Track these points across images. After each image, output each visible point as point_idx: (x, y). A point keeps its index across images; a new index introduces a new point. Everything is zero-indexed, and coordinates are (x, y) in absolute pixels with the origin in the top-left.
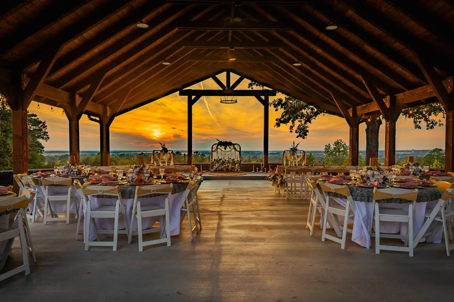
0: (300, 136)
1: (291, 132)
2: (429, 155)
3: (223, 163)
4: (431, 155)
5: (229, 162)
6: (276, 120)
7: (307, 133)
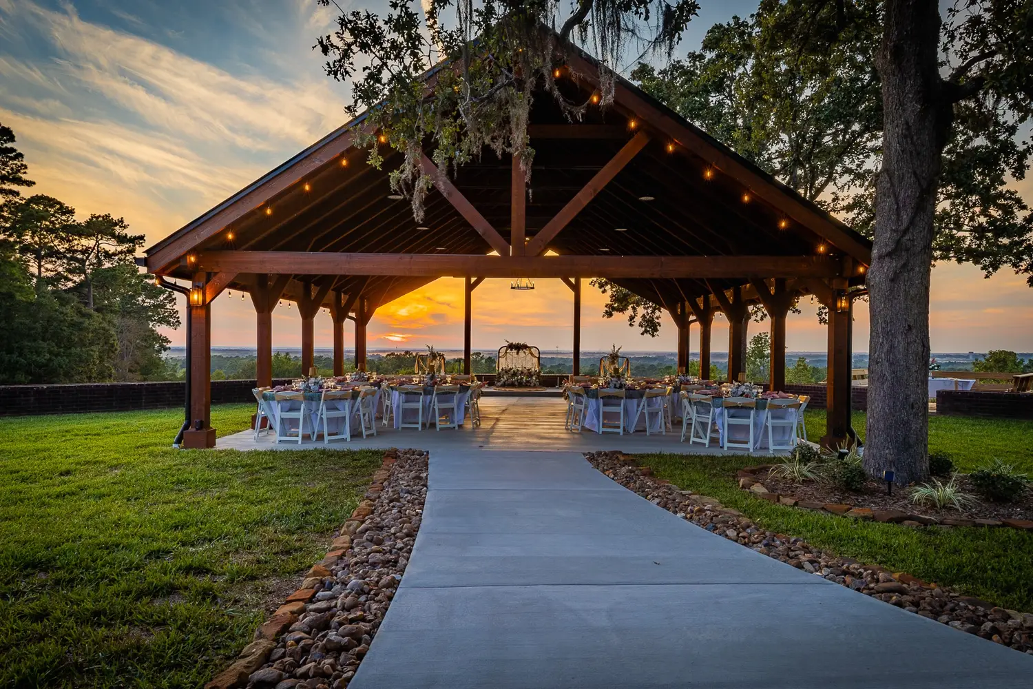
0: (646, 331)
1: (631, 325)
3: (515, 374)
5: (522, 373)
6: (606, 306)
7: (658, 327)
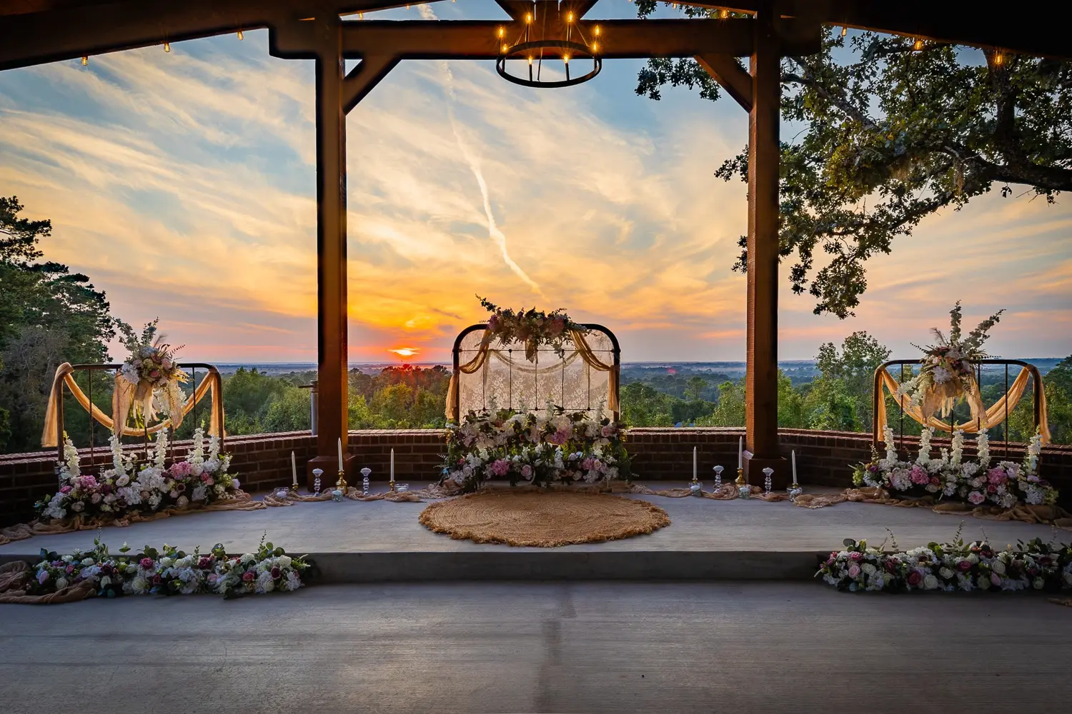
0: (828, 306)
2: (1055, 371)
3: (520, 436)
4: (1062, 371)
7: (858, 295)
